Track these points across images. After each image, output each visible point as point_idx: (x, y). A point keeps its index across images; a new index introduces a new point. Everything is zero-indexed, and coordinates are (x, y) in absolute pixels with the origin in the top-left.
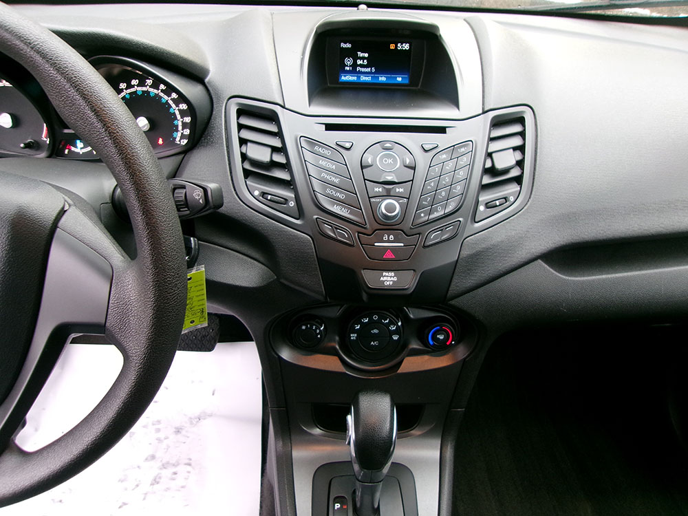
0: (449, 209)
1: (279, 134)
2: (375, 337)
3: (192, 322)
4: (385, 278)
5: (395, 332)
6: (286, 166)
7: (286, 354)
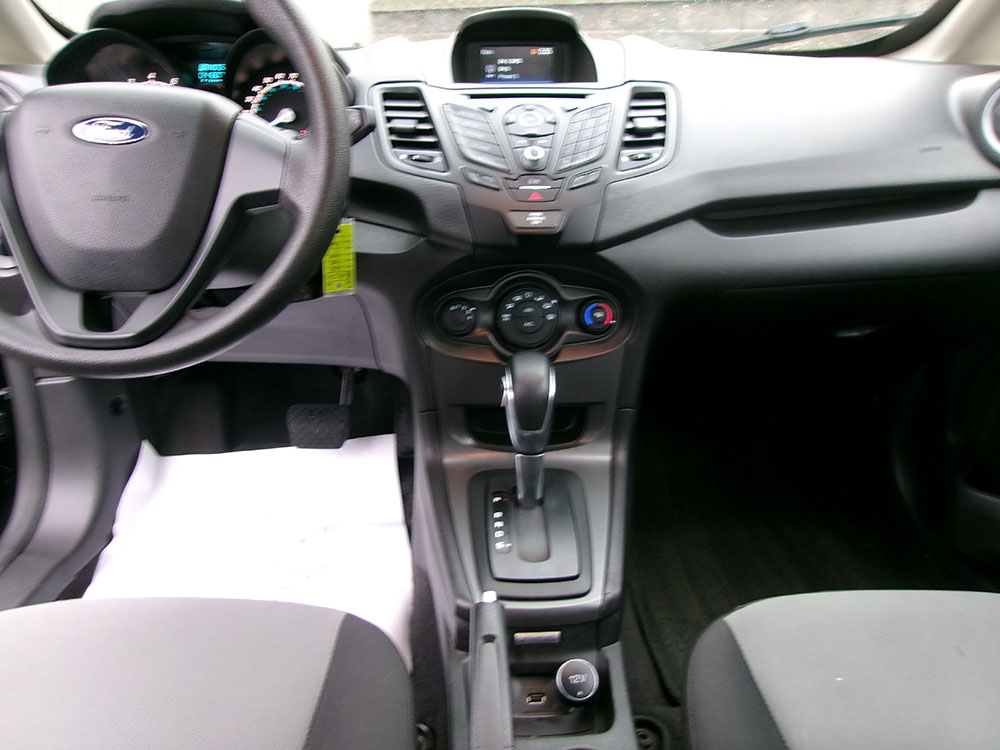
0: (592, 156)
1: (424, 108)
2: (528, 317)
3: (339, 286)
4: (531, 219)
5: (549, 311)
6: (432, 132)
7: (431, 342)
